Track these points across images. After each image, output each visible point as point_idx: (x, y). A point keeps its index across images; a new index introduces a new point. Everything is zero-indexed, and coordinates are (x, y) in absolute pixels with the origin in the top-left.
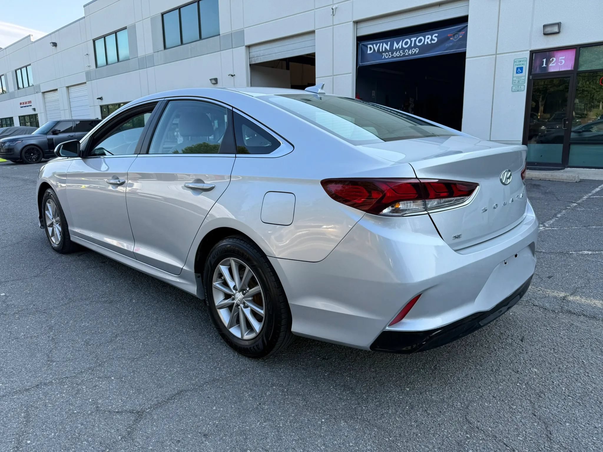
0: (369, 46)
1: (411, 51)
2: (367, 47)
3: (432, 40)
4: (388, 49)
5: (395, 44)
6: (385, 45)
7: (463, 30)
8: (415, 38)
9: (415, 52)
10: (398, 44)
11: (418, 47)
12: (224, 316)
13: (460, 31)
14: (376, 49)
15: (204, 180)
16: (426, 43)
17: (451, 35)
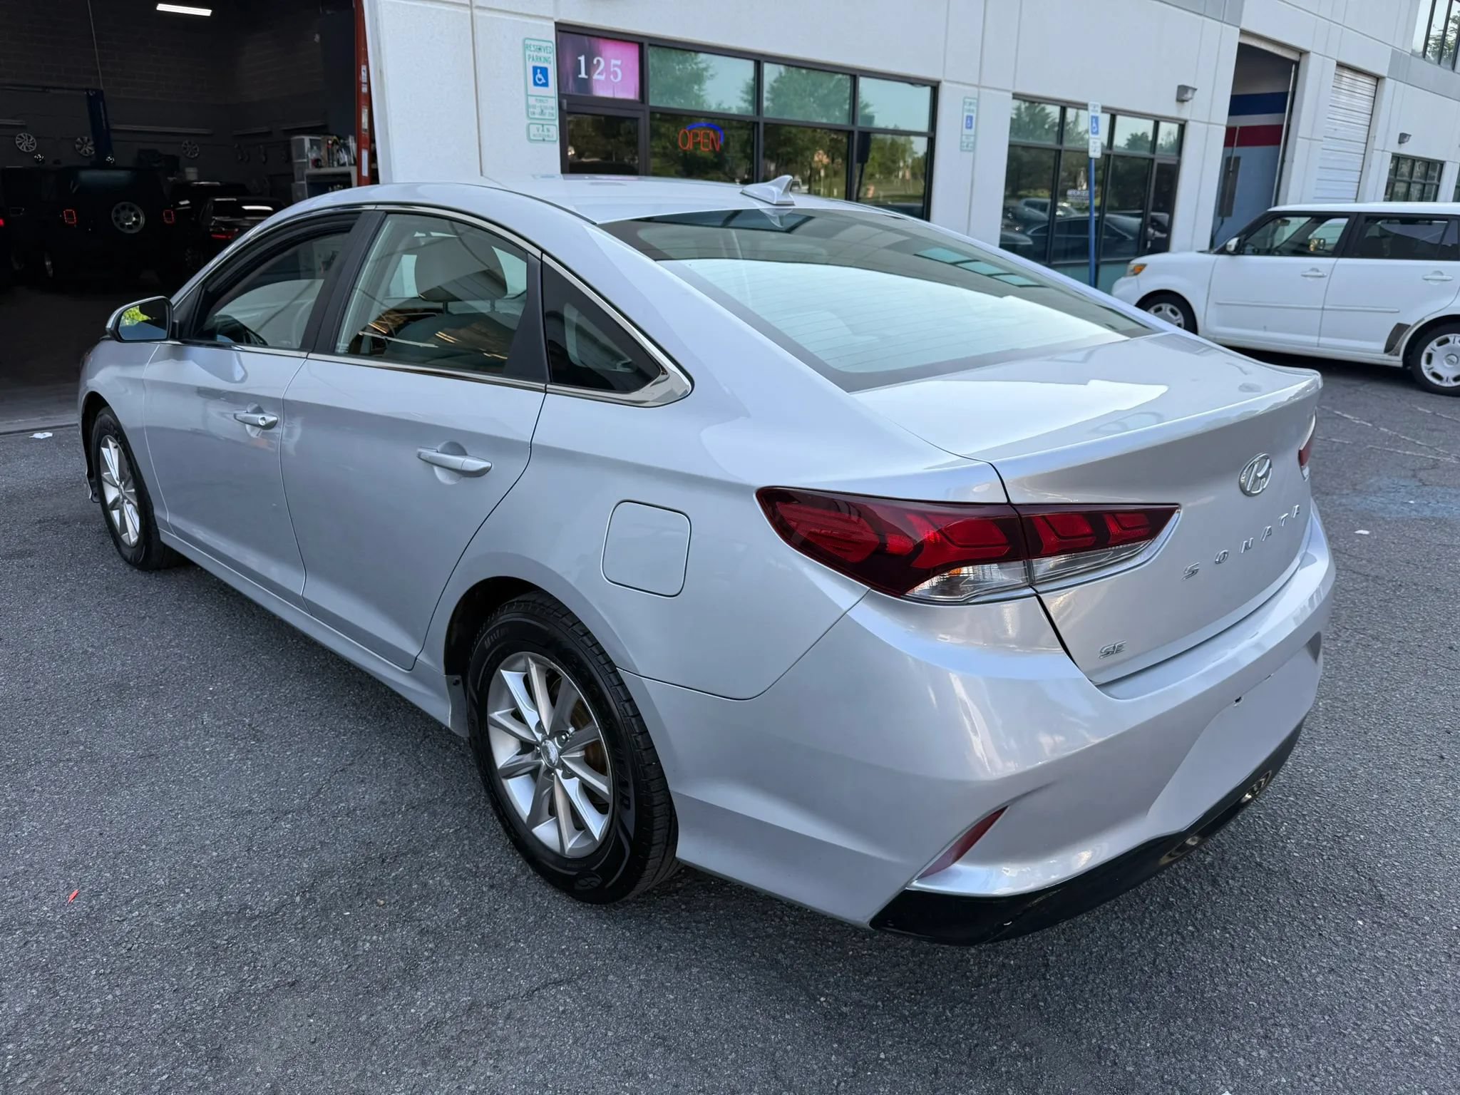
12: (520, 794)
15: (465, 447)
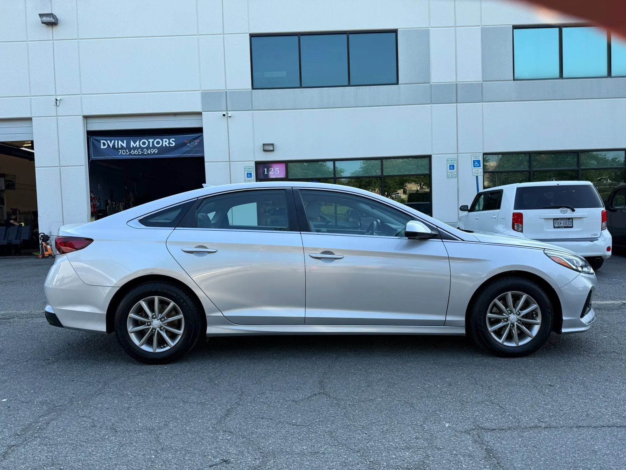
0: (102, 141)
1: (150, 151)
2: (100, 142)
3: (169, 143)
4: (125, 147)
5: (132, 143)
6: (120, 142)
7: (198, 139)
8: (153, 140)
9: (154, 152)
10: (135, 143)
11: (156, 147)
13: (195, 139)
14: (111, 145)
16: (164, 145)
17: (188, 141)
